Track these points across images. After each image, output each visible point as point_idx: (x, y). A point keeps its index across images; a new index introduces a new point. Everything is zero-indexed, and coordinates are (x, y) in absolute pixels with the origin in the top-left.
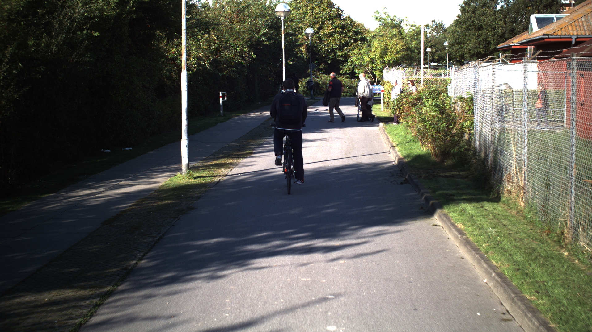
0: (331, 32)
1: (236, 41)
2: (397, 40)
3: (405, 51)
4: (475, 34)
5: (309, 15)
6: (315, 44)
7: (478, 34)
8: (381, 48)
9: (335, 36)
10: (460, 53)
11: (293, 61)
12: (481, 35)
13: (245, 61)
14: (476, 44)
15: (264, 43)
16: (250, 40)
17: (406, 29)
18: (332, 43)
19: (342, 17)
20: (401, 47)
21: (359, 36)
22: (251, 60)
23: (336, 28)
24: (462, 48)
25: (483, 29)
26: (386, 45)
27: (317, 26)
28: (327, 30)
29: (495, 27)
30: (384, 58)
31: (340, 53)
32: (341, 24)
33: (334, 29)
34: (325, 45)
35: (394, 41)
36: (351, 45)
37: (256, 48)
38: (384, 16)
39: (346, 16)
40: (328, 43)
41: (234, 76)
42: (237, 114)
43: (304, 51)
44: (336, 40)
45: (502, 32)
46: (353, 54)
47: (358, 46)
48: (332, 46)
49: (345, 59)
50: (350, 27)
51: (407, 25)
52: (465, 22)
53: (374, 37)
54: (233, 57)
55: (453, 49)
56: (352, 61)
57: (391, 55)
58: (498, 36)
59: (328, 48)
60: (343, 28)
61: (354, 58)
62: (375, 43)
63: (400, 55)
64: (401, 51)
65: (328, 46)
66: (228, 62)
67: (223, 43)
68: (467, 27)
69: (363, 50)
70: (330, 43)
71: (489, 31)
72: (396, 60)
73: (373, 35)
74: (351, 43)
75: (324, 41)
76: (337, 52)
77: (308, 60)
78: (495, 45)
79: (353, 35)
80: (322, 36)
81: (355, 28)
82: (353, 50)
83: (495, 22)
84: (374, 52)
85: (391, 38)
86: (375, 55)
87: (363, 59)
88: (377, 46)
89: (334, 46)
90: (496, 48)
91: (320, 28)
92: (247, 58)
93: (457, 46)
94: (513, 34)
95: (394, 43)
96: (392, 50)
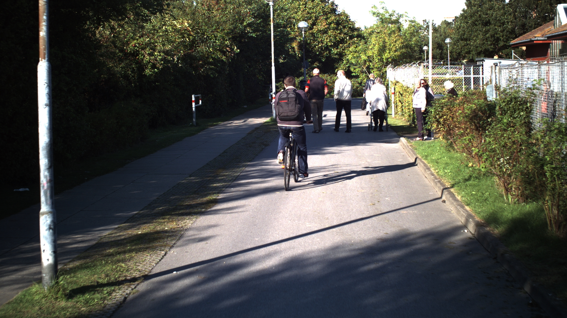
0: (326, 28)
1: (216, 33)
2: (396, 37)
3: (405, 48)
4: (483, 30)
5: (302, 10)
6: (309, 41)
7: (485, 30)
8: (379, 45)
9: (330, 32)
10: (466, 50)
11: (284, 59)
12: (489, 31)
13: (226, 56)
14: (484, 40)
15: (250, 35)
16: (232, 31)
17: (405, 25)
18: (326, 40)
19: (336, 12)
20: (400, 44)
21: (356, 33)
22: (234, 56)
23: (330, 24)
24: (468, 44)
25: (490, 24)
26: (384, 42)
27: (311, 22)
28: (321, 26)
29: (504, 22)
30: (382, 56)
31: (334, 51)
32: (335, 19)
33: (328, 25)
34: (319, 43)
35: (393, 37)
36: (347, 42)
37: (240, 42)
38: (382, 11)
39: (341, 12)
40: (322, 40)
41: (213, 75)
42: (216, 122)
43: (296, 48)
44: (330, 37)
45: (512, 28)
46: (349, 52)
47: (354, 43)
48: (327, 43)
49: (340, 58)
50: (345, 23)
51: (406, 21)
52: (471, 16)
53: (371, 34)
54: (211, 52)
55: (458, 46)
56: (348, 60)
57: (389, 53)
58: (507, 32)
59: (322, 45)
60: (338, 23)
61: (350, 56)
62: (373, 40)
63: (399, 53)
64: (401, 48)
65: (323, 43)
66: (205, 58)
67: (199, 35)
68: (473, 22)
69: (360, 47)
70: (324, 39)
71: (497, 26)
72: (395, 58)
73: (370, 31)
74: (347, 39)
75: (318, 37)
76: (332, 50)
77: (301, 58)
78: (504, 42)
79: (348, 32)
80: (315, 32)
81: (350, 24)
82: (349, 48)
83: (504, 16)
84: (371, 49)
85: (390, 35)
86: (373, 53)
87: (360, 57)
88: (374, 43)
89: (328, 43)
90: (505, 44)
91: (314, 24)
92: (229, 53)
93: (462, 43)
94: (524, 29)
95: (393, 40)
96: (391, 47)
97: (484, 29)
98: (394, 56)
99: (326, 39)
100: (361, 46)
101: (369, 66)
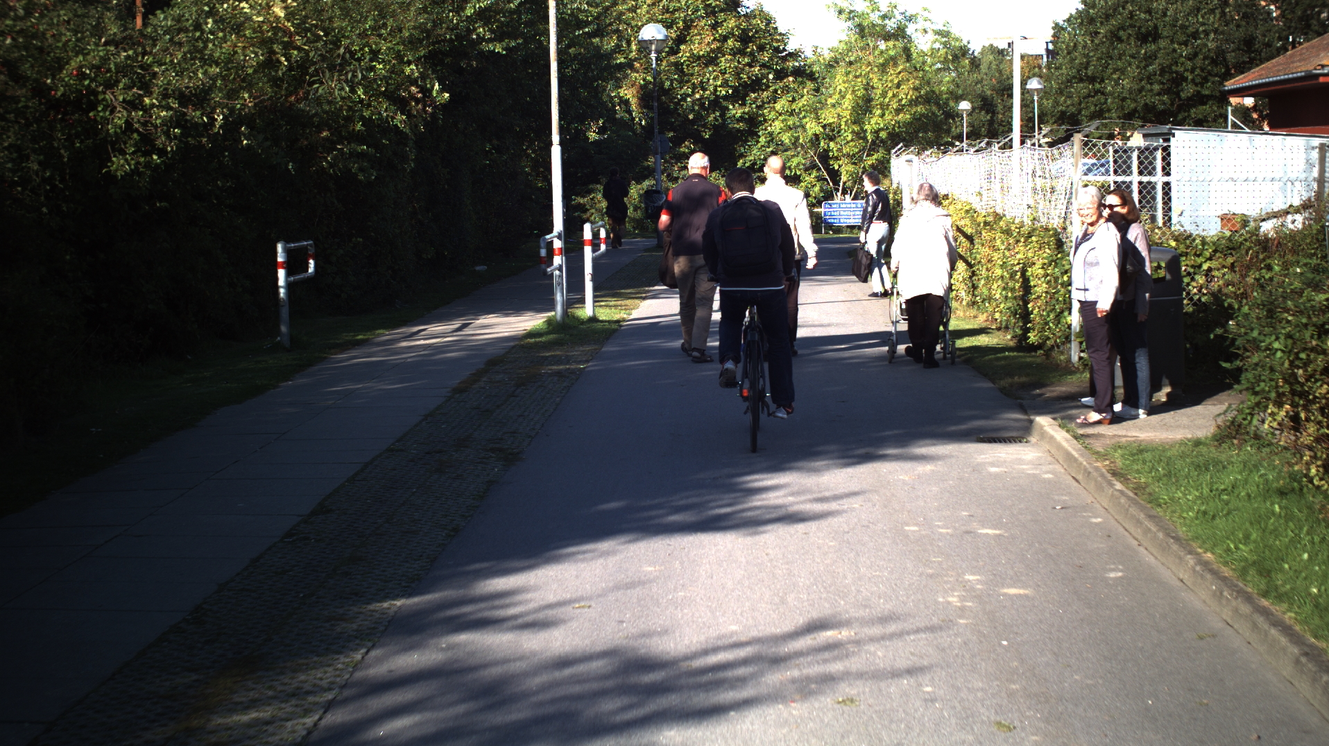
0: (712, 51)
1: (373, 39)
2: (900, 73)
3: (923, 104)
4: (1138, 53)
6: (667, 84)
7: (1146, 53)
8: (856, 96)
9: (723, 62)
10: (1092, 108)
11: (601, 131)
12: (1156, 56)
13: (409, 116)
14: (1141, 80)
15: (485, 47)
16: (428, 33)
17: (923, 43)
18: (715, 81)
19: (739, 10)
20: (911, 93)
21: (791, 64)
22: (433, 115)
23: (724, 39)
25: (1161, 37)
26: (868, 87)
27: (673, 33)
28: (700, 44)
29: (1197, 31)
30: (864, 123)
31: (736, 111)
32: (738, 27)
33: (718, 41)
34: (694, 87)
35: (892, 76)
36: (768, 87)
38: (861, 7)
39: (752, 8)
40: (702, 82)
41: (363, 175)
43: (634, 102)
44: (725, 73)
45: (1217, 47)
46: (773, 113)
47: (786, 89)
48: (715, 90)
49: (750, 128)
50: (765, 38)
52: (1107, 17)
53: (833, 67)
54: (361, 101)
56: (771, 134)
57: (882, 116)
58: (1205, 58)
59: (702, 96)
60: (745, 39)
61: (777, 123)
62: (839, 81)
63: (908, 116)
64: (913, 103)
65: (704, 89)
66: (339, 122)
68: (1111, 32)
69: (803, 101)
70: (709, 80)
71: (1178, 43)
72: (897, 130)
73: (828, 59)
74: (768, 80)
75: (692, 75)
76: (728, 109)
77: (648, 130)
78: (1196, 85)
79: (772, 60)
80: (685, 61)
81: (778, 41)
82: (775, 103)
83: (1196, 16)
84: (833, 106)
85: (883, 68)
86: (839, 115)
87: (803, 127)
88: (843, 90)
89: (719, 89)
90: (1199, 92)
91: (681, 40)
92: (417, 104)
93: (1081, 88)
94: (1249, 51)
95: (892, 81)
96: (887, 100)
97: (1143, 51)
98: (894, 125)
99: (714, 79)
100: (805, 97)
101: (826, 151)
